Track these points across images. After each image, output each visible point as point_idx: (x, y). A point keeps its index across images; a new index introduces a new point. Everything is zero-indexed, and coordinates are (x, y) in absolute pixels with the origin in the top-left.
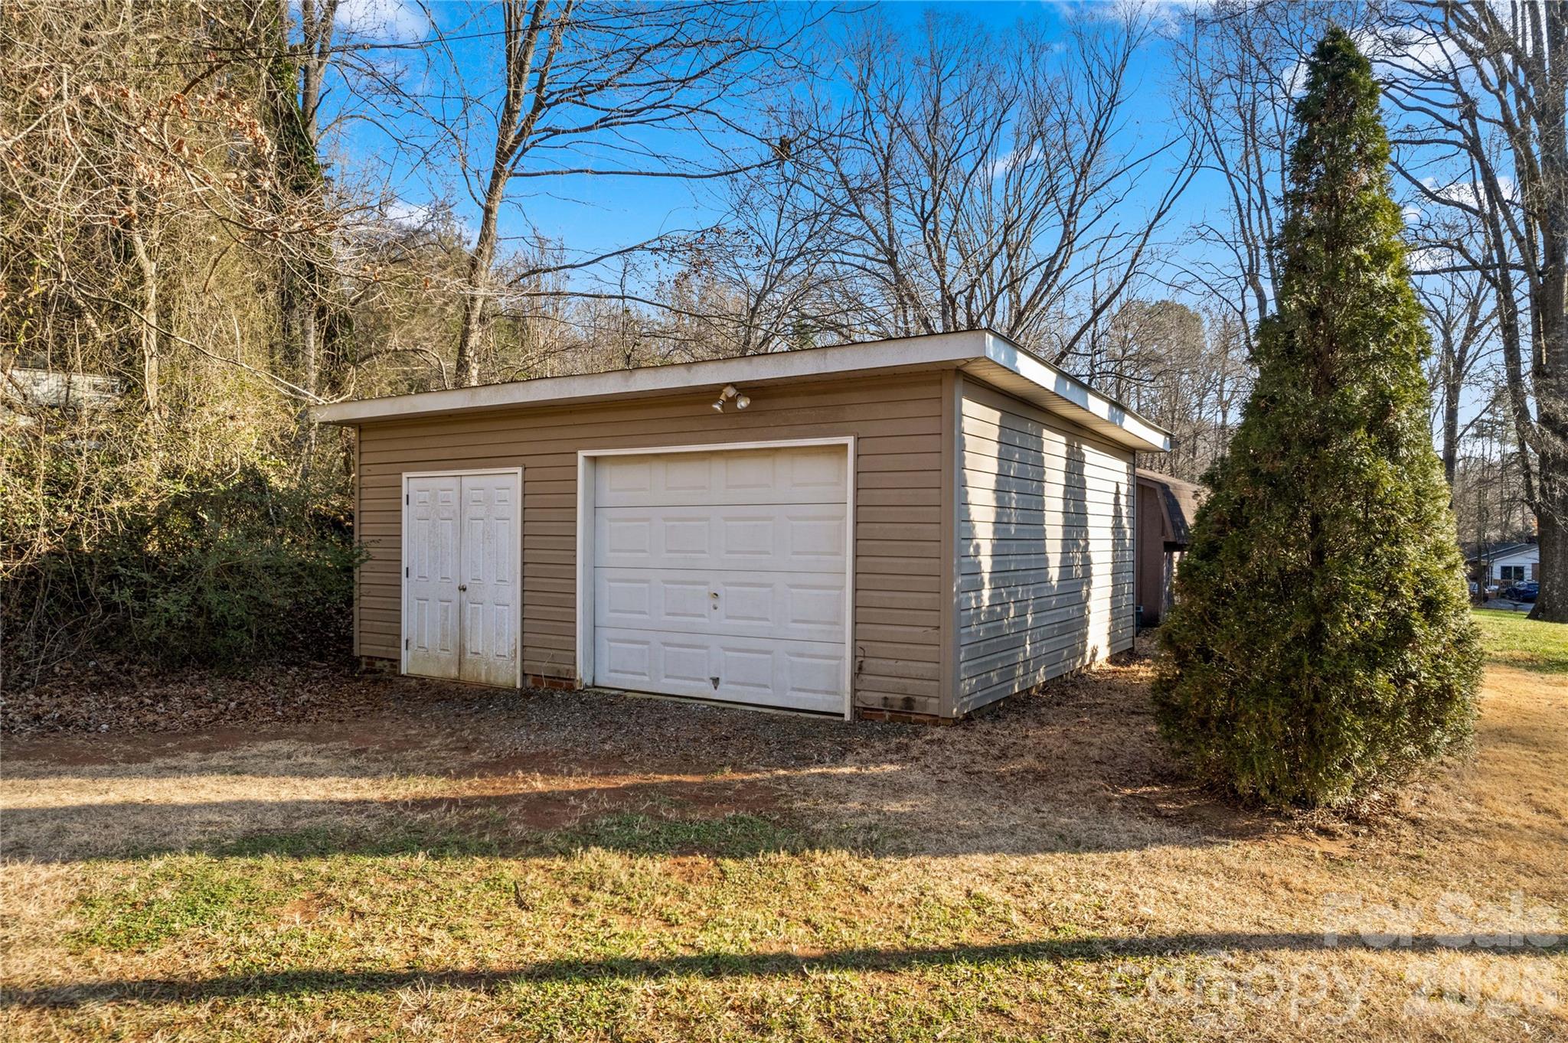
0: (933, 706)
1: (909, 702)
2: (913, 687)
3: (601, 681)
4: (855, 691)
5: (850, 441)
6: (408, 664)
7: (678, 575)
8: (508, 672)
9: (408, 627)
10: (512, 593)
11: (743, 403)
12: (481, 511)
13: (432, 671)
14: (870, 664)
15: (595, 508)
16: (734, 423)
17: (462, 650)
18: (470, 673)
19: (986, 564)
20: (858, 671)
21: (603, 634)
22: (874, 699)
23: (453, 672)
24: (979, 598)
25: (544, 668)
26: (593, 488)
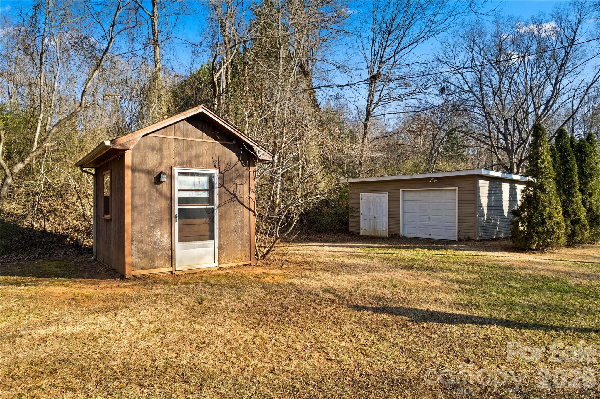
0: (474, 238)
1: (469, 237)
2: (470, 234)
3: (405, 235)
4: (458, 235)
5: (457, 188)
6: (362, 233)
7: (421, 214)
8: (386, 234)
9: (362, 225)
10: (386, 218)
11: (435, 181)
12: (379, 201)
13: (368, 234)
14: (461, 230)
15: (404, 201)
16: (433, 184)
17: (374, 229)
18: (376, 234)
19: (485, 211)
20: (459, 232)
21: (406, 226)
22: (462, 237)
23: (373, 234)
24: (484, 218)
25: (393, 233)
26: (403, 196)
